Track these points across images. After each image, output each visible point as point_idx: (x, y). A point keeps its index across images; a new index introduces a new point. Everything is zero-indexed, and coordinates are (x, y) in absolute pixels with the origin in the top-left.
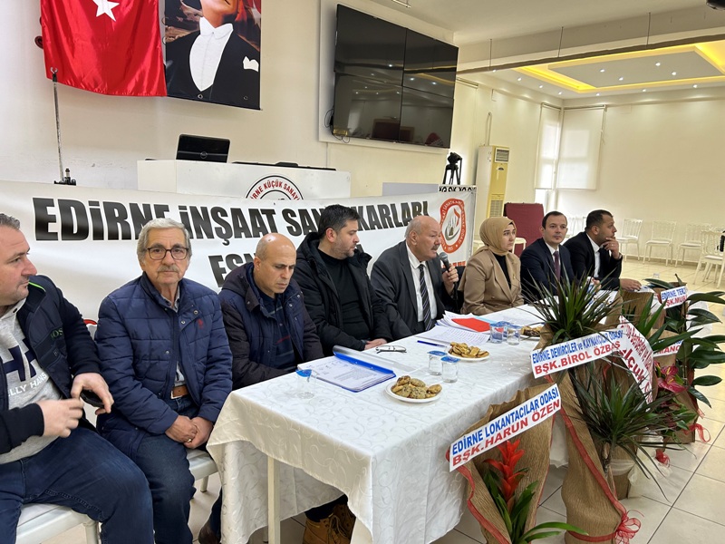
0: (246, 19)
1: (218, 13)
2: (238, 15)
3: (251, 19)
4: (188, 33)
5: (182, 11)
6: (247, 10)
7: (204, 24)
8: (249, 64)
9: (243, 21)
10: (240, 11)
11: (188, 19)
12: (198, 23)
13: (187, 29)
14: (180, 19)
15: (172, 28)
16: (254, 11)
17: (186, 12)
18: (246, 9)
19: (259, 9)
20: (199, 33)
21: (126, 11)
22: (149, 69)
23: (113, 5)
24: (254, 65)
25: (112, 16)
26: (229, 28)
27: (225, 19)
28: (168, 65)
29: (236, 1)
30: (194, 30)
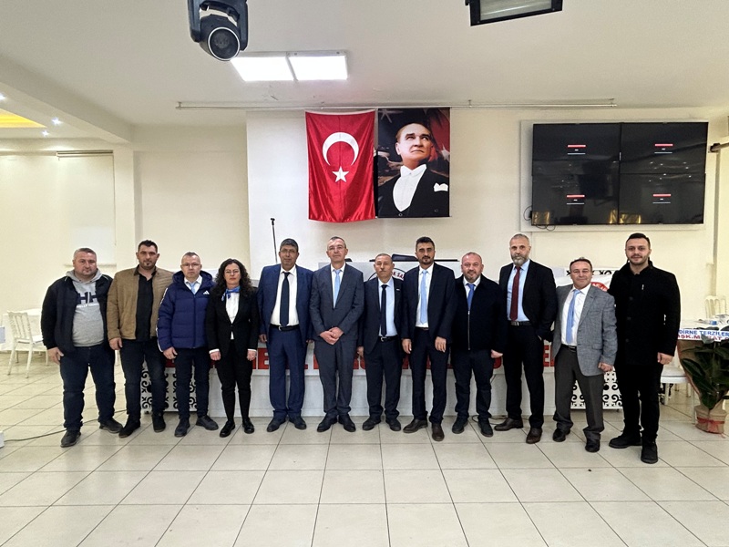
0: (437, 158)
1: (414, 160)
3: (441, 157)
4: (391, 178)
5: (388, 166)
6: (438, 152)
7: (404, 170)
8: (437, 188)
9: (434, 161)
10: (432, 154)
11: (392, 169)
13: (391, 175)
14: (387, 171)
15: (382, 177)
16: (444, 152)
17: (391, 166)
19: (448, 149)
20: (400, 176)
21: (353, 175)
22: (365, 204)
23: (346, 173)
24: (444, 187)
25: (344, 180)
26: (423, 168)
27: (420, 162)
28: (379, 199)
29: (430, 148)
30: (397, 175)
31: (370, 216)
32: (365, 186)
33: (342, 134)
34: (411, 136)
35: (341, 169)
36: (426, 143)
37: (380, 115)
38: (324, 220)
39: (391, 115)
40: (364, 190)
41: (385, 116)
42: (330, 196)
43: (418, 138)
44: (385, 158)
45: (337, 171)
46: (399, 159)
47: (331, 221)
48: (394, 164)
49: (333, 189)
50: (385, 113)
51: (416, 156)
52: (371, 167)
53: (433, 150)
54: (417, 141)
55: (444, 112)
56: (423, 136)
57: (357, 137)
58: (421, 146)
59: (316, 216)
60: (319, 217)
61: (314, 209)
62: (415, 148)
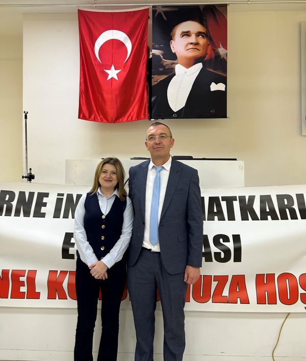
0: (213, 56)
1: (190, 59)
2: (207, 56)
3: (218, 56)
5: (162, 64)
8: (214, 87)
9: (210, 60)
10: (209, 52)
11: (167, 68)
12: (174, 69)
14: (161, 69)
15: (156, 76)
16: (221, 51)
17: (165, 64)
18: (214, 50)
19: (225, 47)
20: (174, 75)
21: (125, 74)
22: (138, 104)
23: (118, 71)
24: (220, 87)
25: (116, 78)
26: (199, 66)
27: (196, 61)
28: (153, 99)
29: (206, 46)
30: (171, 74)
31: (142, 116)
32: (138, 86)
33: (115, 31)
34: (186, 34)
35: (113, 67)
36: (202, 41)
37: (154, 12)
38: (94, 120)
39: (165, 13)
40: (137, 90)
41: (160, 14)
42: (102, 95)
43: (193, 36)
44: (159, 56)
45: (109, 69)
46: (174, 57)
47: (102, 121)
48: (169, 62)
49: (105, 88)
50: (159, 10)
51: (192, 54)
52: (145, 65)
53: (210, 48)
54: (193, 39)
55: (220, 9)
56: (198, 34)
57: (130, 35)
58: (197, 44)
59: (87, 115)
60: (90, 117)
61: (84, 108)
62: (191, 46)
